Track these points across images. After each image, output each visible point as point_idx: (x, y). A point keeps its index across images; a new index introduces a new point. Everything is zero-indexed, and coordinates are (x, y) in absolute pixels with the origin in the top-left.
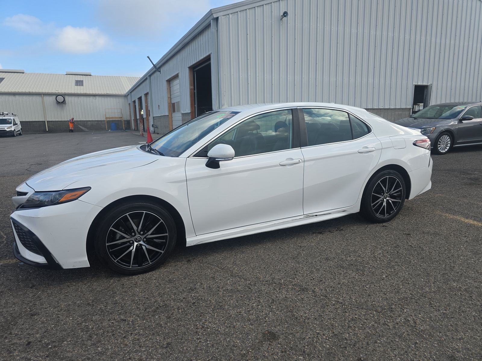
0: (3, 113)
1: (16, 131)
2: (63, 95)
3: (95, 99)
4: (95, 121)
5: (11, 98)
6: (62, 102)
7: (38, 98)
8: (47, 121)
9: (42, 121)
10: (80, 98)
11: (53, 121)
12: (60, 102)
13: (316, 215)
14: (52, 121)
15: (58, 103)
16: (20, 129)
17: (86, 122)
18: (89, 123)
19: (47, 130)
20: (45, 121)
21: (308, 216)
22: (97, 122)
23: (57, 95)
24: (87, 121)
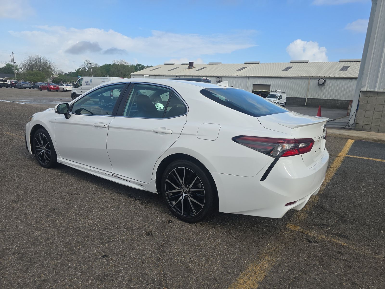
0: (276, 91)
1: (279, 103)
2: (325, 79)
3: (351, 82)
4: (345, 100)
5: (290, 80)
6: (322, 84)
7: (306, 81)
8: (307, 98)
9: (304, 98)
10: (338, 81)
11: (312, 98)
12: (320, 84)
13: (119, 178)
14: (310, 99)
15: (319, 84)
16: (284, 102)
17: (337, 101)
18: (340, 102)
19: (306, 105)
20: (306, 98)
21: (114, 175)
22: (346, 102)
23: (320, 78)
24: (339, 100)
